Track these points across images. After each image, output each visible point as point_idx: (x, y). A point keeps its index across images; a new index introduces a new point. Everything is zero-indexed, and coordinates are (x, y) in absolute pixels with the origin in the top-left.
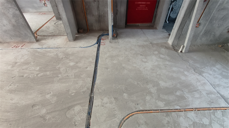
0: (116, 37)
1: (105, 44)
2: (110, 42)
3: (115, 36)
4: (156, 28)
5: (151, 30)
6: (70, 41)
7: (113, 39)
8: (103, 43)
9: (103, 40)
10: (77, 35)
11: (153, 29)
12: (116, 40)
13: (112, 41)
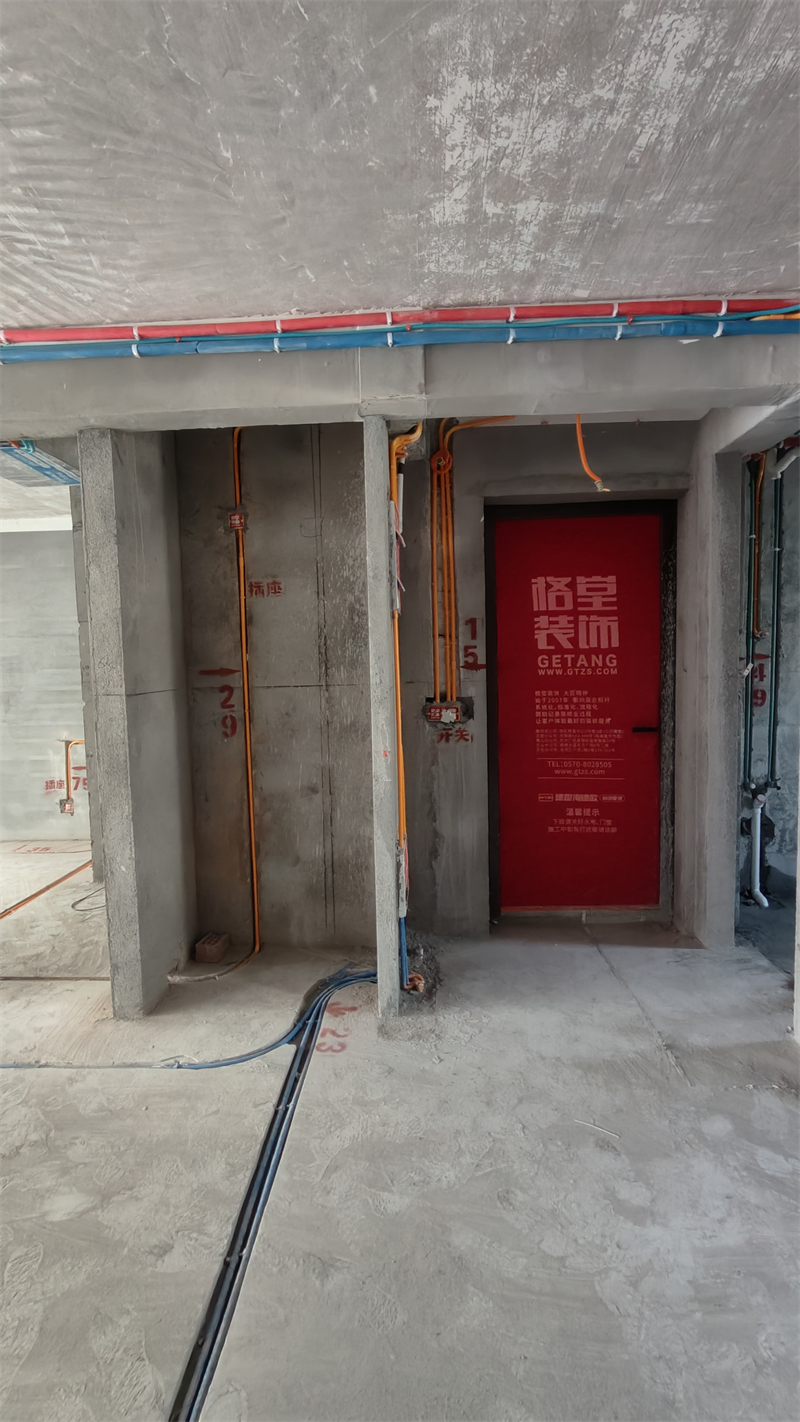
0: (430, 993)
1: (343, 1047)
2: (383, 1031)
3: (421, 985)
4: (692, 941)
5: (662, 954)
6: (119, 1015)
7: (402, 1012)
8: (329, 1040)
9: (338, 1012)
10: (177, 979)
11: (675, 944)
12: (425, 1020)
13: (395, 1022)
